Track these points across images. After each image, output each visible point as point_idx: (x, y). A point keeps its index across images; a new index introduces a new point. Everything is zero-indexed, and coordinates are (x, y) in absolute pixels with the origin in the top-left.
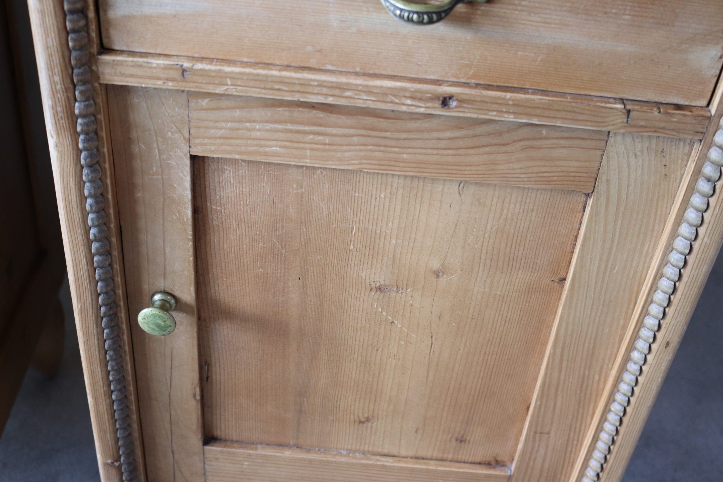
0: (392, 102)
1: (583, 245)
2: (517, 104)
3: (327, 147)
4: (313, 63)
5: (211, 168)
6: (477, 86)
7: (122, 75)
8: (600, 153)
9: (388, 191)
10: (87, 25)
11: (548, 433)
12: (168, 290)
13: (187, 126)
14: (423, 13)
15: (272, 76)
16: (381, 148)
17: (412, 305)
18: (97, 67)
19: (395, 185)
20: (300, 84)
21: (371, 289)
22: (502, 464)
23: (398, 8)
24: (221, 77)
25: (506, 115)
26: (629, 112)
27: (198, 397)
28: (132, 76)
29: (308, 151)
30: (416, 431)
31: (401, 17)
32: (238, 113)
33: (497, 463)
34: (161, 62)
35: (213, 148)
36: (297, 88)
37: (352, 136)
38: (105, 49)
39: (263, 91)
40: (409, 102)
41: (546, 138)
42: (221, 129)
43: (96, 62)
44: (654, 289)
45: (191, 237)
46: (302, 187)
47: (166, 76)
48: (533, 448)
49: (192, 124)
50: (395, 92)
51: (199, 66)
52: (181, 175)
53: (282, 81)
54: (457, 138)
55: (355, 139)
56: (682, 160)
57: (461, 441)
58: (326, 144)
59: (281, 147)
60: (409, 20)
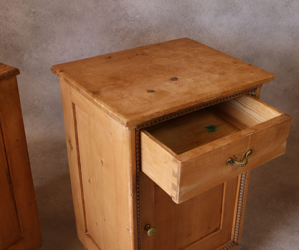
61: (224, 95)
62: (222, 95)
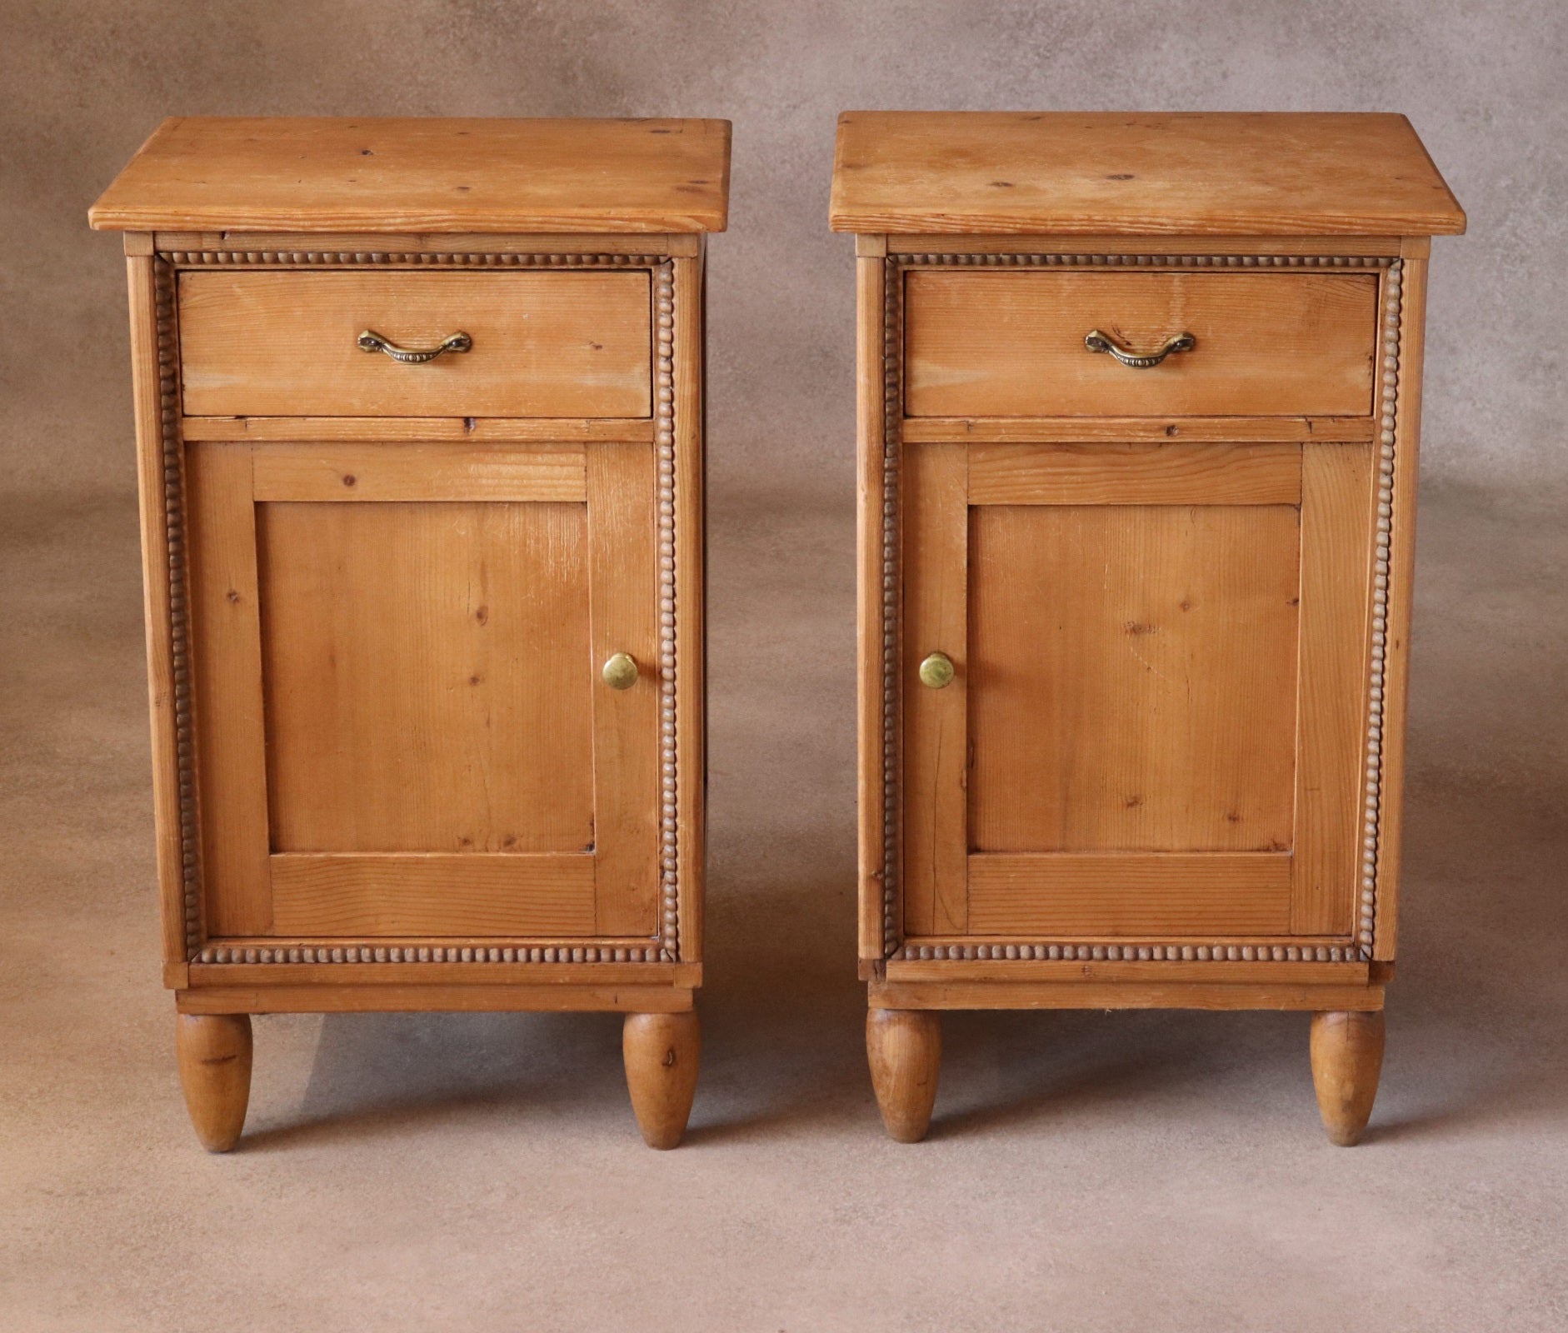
0: (1129, 435)
1: (1304, 556)
2: (1224, 427)
3: (1080, 485)
4: (1066, 412)
5: (984, 517)
6: (1192, 416)
7: (921, 434)
8: (1298, 466)
9: (1132, 526)
10: (898, 396)
11: (1318, 789)
12: (942, 650)
13: (966, 478)
14: (1145, 359)
15: (1037, 423)
16: (1124, 482)
17: (1165, 645)
18: (902, 430)
19: (1138, 519)
20: (1058, 428)
21: (1126, 632)
22: (1281, 848)
23: (1126, 358)
24: (998, 427)
25: (1217, 437)
26: (1310, 423)
27: (965, 784)
28: (929, 434)
29: (1065, 491)
30: (1187, 810)
31: (1130, 364)
32: (1007, 463)
33: (1278, 847)
34: (951, 420)
35: (987, 496)
36: (1057, 431)
37: (1100, 473)
38: (906, 416)
39: (1030, 437)
40: (1142, 434)
41: (1254, 457)
42: (994, 477)
43: (902, 425)
44: (1373, 589)
45: (965, 588)
46: (1060, 530)
47: (954, 432)
48: (1308, 812)
49: (970, 476)
50: (1131, 427)
51: (981, 421)
52: (959, 524)
53: (1043, 427)
54: (1183, 465)
55: (1102, 475)
56: (1366, 465)
57: (1234, 819)
58: (1078, 483)
59: (1041, 489)
60: (1136, 365)
61: (1209, 229)
62: (1200, 226)
